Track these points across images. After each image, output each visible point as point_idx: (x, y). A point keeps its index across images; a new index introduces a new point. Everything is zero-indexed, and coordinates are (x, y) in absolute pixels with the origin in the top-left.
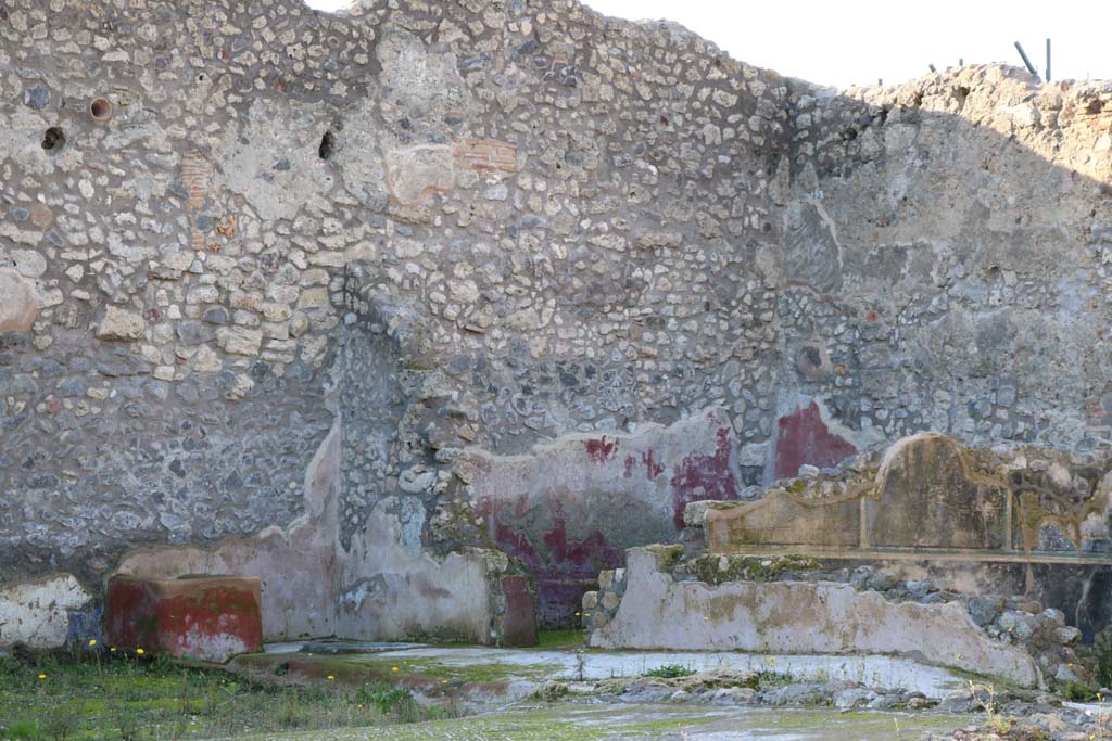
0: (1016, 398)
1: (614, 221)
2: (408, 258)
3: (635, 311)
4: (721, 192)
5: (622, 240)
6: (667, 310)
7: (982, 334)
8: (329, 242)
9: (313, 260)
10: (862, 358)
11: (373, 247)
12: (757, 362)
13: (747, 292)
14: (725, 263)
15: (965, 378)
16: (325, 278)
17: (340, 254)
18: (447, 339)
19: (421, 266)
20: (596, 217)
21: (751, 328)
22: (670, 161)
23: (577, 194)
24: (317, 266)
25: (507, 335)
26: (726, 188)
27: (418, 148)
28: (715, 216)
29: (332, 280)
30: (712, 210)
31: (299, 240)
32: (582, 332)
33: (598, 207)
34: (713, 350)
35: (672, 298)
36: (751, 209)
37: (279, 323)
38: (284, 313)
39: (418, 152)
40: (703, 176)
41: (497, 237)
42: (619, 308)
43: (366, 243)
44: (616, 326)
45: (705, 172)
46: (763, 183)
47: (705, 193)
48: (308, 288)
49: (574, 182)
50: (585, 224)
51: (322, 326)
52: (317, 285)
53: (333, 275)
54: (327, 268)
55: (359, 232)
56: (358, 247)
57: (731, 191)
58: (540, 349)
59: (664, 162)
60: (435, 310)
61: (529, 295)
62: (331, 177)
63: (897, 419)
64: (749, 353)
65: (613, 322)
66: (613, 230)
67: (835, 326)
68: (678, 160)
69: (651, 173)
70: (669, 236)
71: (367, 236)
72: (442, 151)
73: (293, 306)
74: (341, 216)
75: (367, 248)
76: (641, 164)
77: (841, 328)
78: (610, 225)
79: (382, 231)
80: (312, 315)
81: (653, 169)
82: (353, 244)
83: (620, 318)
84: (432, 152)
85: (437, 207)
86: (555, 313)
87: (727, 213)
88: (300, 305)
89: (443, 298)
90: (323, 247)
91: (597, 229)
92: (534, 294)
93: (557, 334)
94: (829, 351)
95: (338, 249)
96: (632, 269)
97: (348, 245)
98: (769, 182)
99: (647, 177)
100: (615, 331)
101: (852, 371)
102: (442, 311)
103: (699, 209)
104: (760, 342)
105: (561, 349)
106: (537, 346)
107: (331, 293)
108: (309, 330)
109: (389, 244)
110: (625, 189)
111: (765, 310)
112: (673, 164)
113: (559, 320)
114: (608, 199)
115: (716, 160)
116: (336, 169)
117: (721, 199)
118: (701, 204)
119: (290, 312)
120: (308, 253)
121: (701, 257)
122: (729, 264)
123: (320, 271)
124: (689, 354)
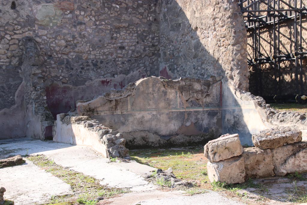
0: (202, 63)
1: (106, 21)
2: (42, 35)
3: (115, 45)
4: (140, 11)
5: (109, 26)
6: (125, 44)
7: (195, 46)
8: (17, 32)
9: (12, 37)
10: (175, 54)
11: (31, 33)
12: (154, 56)
13: (149, 38)
14: (142, 30)
15: (192, 59)
16: (17, 42)
17: (21, 35)
18: (57, 56)
19: (47, 37)
20: (101, 21)
21: (151, 48)
22: (123, 4)
23: (94, 15)
24: (14, 39)
25: (75, 54)
26: (141, 10)
27: (43, 5)
28: (138, 18)
29: (19, 42)
30: (137, 16)
31: (8, 32)
32: (98, 52)
33: (102, 18)
34: (140, 54)
35: (127, 41)
36: (150, 15)
37: (3, 55)
38: (5, 52)
39: (42, 6)
40: (134, 7)
41: (70, 28)
42: (109, 45)
43: (29, 32)
44: (109, 50)
45: (134, 6)
46: (154, 8)
47: (135, 12)
48: (12, 45)
49: (93, 12)
50: (98, 23)
51: (17, 55)
52: (14, 44)
53: (19, 41)
54: (17, 39)
55: (26, 29)
56: (27, 33)
57: (143, 11)
58: (86, 57)
59: (121, 4)
60: (52, 49)
61: (81, 43)
62: (16, 14)
63: (181, 70)
64: (151, 54)
65: (108, 49)
66: (106, 24)
67: (170, 46)
68: (125, 3)
69: (117, 7)
70: (124, 25)
71: (29, 30)
72: (50, 5)
73: (8, 50)
74: (21, 25)
75: (29, 33)
76: (114, 5)
77: (171, 46)
78: (105, 22)
79: (34, 28)
80: (14, 52)
81: (118, 6)
82: (25, 32)
83: (110, 47)
84: (47, 6)
85: (51, 21)
86: (90, 47)
87: (142, 17)
88: (10, 49)
89: (54, 45)
90: (15, 34)
91: (101, 24)
92: (83, 43)
93: (91, 53)
94: (169, 53)
95: (20, 34)
96: (113, 34)
97: (23, 32)
98: (155, 7)
99: (116, 9)
100: (108, 51)
101: (173, 58)
102: (54, 49)
103: (133, 17)
104: (155, 51)
105: (92, 57)
106: (85, 56)
107: (19, 46)
108: (14, 56)
109: (37, 32)
110: (109, 13)
111: (155, 42)
112: (124, 5)
113: (91, 49)
114: (104, 15)
115: (138, 2)
116: (17, 12)
117: (139, 13)
118: (133, 15)
119: (6, 52)
120: (11, 35)
121: (135, 29)
122: (143, 31)
123: (15, 40)
124: (132, 56)
